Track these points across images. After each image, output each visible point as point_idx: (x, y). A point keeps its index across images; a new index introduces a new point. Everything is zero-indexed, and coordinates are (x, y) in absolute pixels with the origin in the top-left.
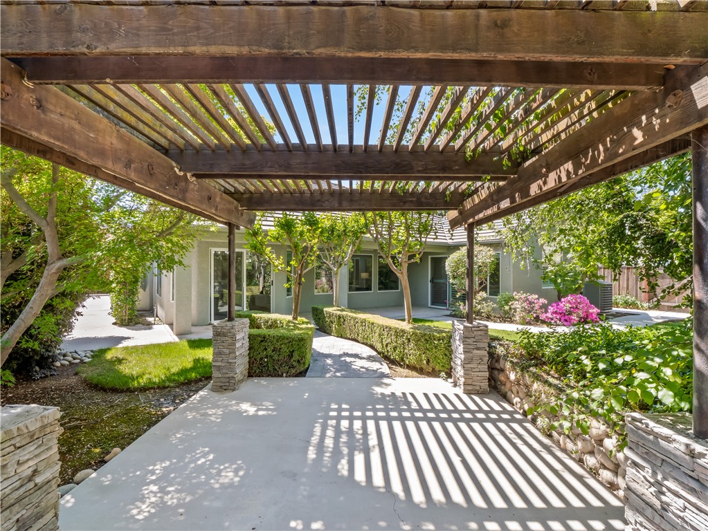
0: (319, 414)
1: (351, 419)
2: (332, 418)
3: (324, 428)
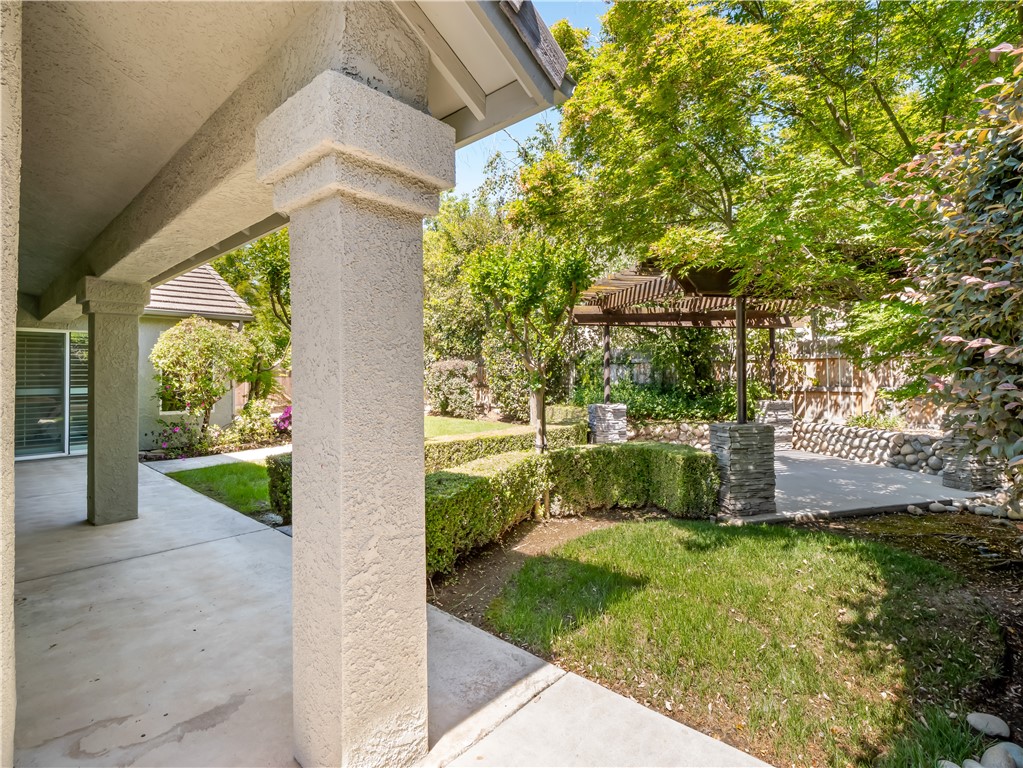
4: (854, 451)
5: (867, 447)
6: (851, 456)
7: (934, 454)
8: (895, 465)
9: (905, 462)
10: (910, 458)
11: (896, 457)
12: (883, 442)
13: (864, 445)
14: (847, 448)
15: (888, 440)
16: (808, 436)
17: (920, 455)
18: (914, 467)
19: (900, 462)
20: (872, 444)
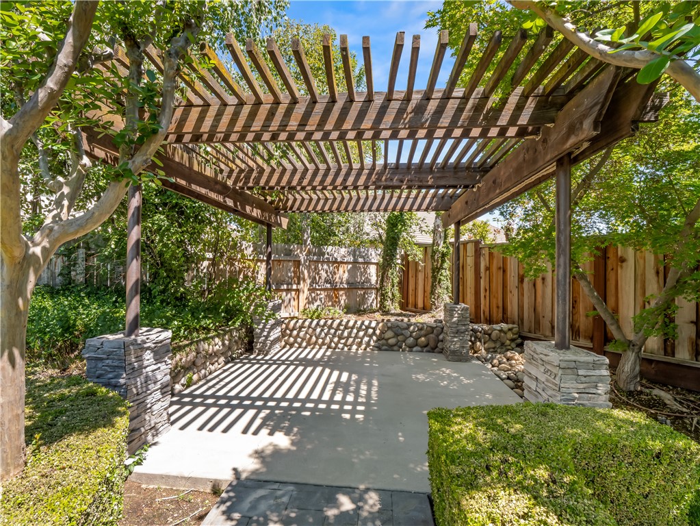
0: (375, 408)
1: (343, 402)
2: (361, 404)
3: (368, 396)
4: (343, 341)
5: (356, 337)
6: (340, 346)
7: (411, 336)
8: (379, 348)
9: (388, 345)
10: (392, 341)
11: (380, 342)
12: (370, 331)
13: (353, 335)
14: (336, 339)
15: (374, 329)
16: (295, 333)
17: (400, 338)
18: (396, 348)
19: (383, 345)
20: (361, 334)
